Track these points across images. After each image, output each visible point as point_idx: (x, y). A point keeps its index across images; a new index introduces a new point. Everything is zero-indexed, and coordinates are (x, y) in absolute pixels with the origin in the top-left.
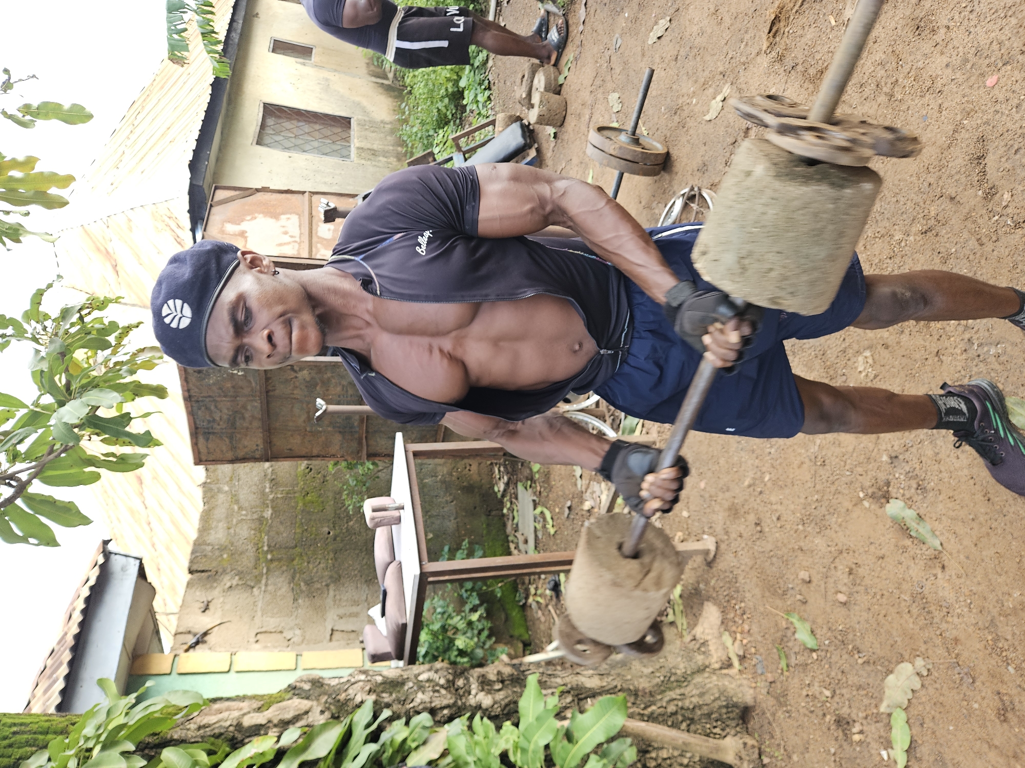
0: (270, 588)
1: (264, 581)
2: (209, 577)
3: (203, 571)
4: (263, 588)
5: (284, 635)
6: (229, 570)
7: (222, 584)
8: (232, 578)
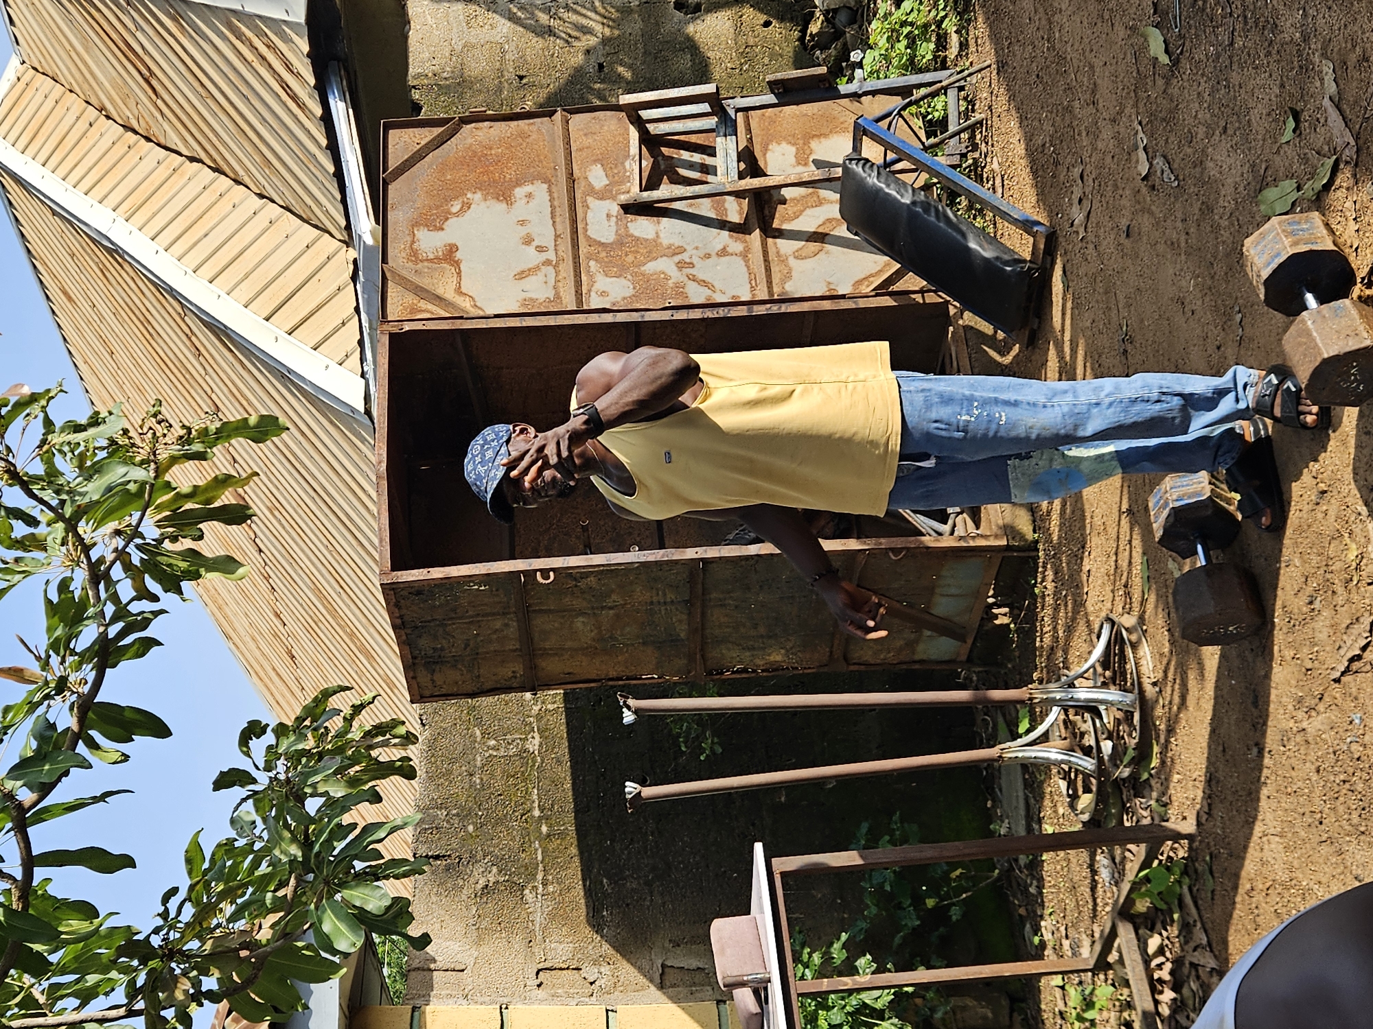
0: (551, 888)
1: (540, 876)
2: (447, 869)
3: (437, 857)
4: (540, 890)
5: (583, 973)
6: (480, 855)
7: (472, 880)
8: (487, 871)
